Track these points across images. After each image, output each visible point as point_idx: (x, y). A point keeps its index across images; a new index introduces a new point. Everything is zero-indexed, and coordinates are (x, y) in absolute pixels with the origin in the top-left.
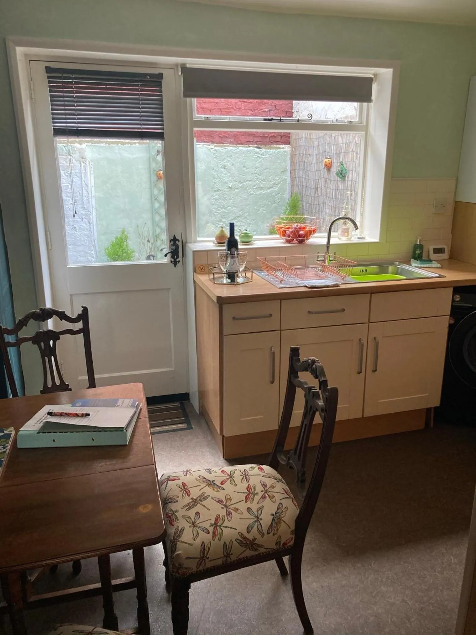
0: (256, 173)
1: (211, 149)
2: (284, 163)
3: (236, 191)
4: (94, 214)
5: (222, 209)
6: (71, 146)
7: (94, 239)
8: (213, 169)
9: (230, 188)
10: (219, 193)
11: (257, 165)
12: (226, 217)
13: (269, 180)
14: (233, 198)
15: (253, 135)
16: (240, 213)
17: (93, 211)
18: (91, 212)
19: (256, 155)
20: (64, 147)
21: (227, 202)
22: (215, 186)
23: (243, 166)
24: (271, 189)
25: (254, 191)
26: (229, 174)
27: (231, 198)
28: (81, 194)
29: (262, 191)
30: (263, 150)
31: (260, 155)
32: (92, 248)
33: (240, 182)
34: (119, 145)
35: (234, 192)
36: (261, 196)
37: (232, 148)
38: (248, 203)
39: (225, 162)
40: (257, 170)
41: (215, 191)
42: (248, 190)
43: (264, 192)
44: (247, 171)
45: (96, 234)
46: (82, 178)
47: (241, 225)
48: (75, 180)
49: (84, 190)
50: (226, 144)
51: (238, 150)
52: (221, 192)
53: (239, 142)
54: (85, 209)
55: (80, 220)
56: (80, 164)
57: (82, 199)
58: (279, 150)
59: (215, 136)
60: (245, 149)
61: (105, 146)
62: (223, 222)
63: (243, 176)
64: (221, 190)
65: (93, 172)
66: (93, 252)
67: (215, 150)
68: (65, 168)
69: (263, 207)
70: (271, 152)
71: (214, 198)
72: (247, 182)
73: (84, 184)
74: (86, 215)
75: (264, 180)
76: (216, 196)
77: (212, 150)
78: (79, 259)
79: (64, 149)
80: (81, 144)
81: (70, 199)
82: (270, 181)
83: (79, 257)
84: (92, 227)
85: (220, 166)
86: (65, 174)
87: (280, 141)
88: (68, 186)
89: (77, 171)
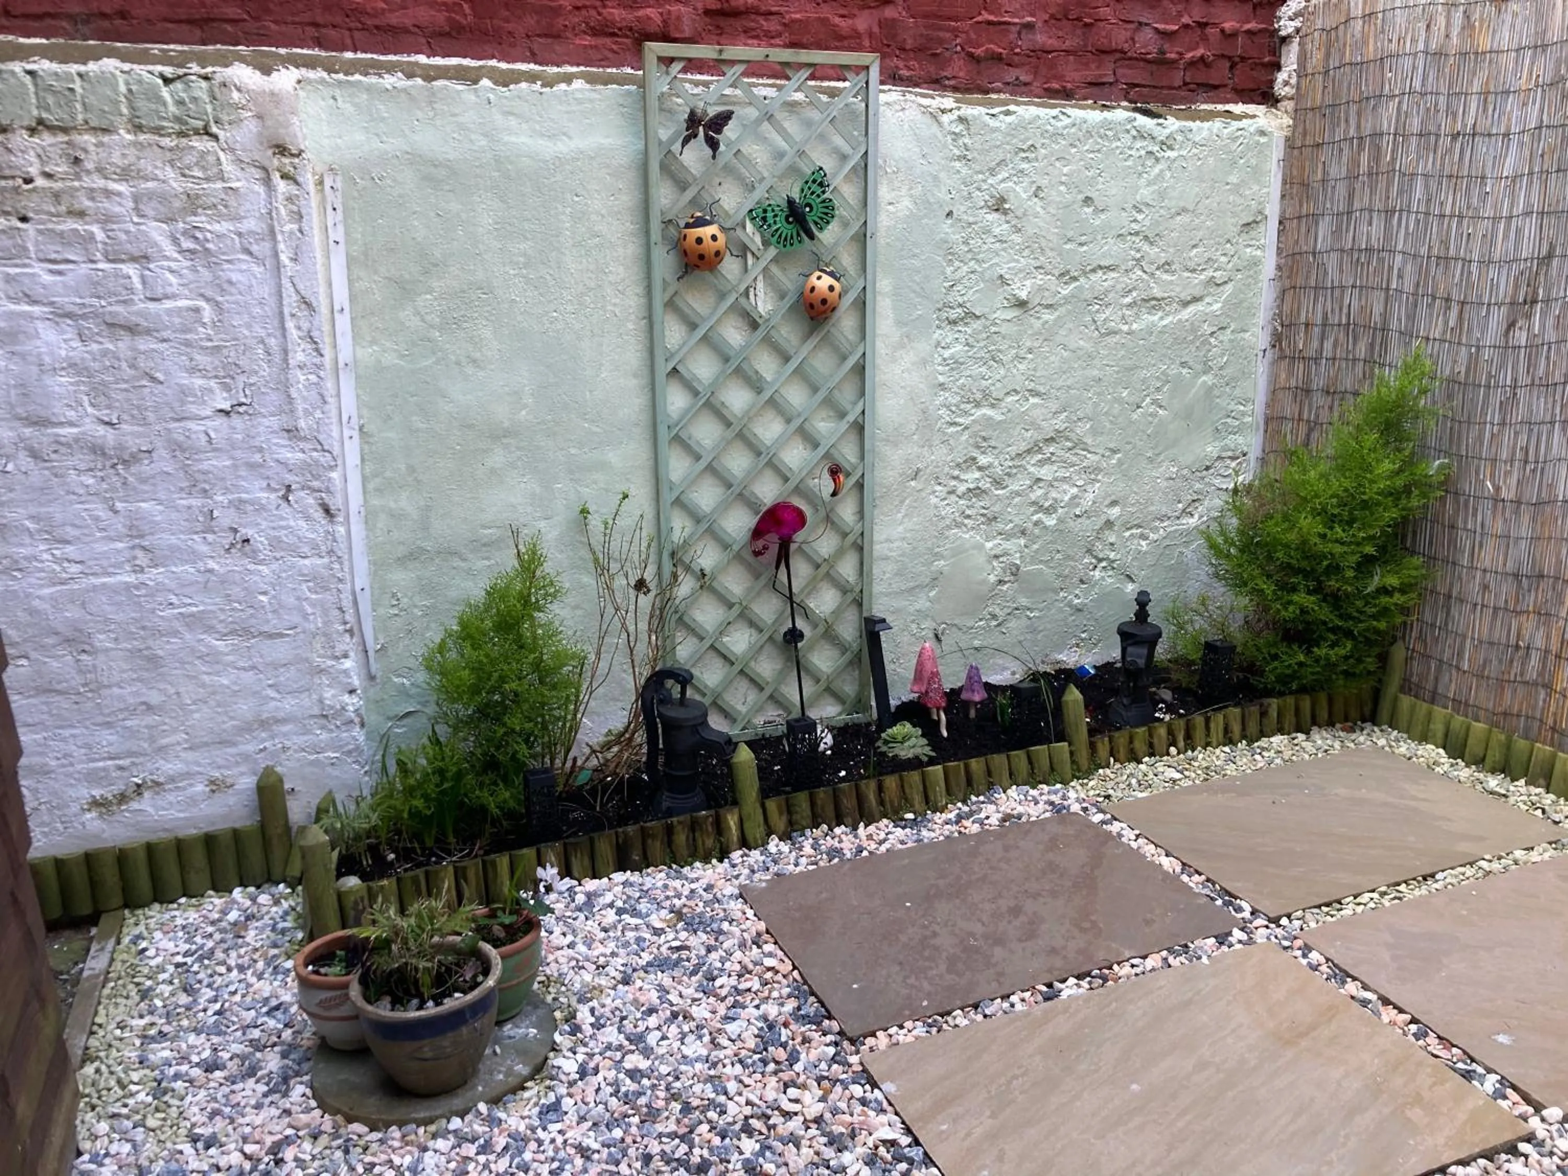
0: (1137, 234)
1: (943, 111)
2: (1256, 188)
3: (1046, 317)
4: (352, 457)
5: (978, 405)
6: (206, 78)
7: (354, 593)
8: (949, 214)
9: (1022, 304)
10: (969, 331)
11: (1145, 193)
12: (993, 443)
13: (1191, 265)
14: (1030, 351)
15: (1118, 55)
16: (1059, 423)
17: (347, 442)
18: (336, 451)
19: (1139, 144)
20: (167, 81)
21: (1002, 372)
22: (955, 297)
23: (1081, 197)
24: (1191, 309)
25: (1123, 317)
26: (1017, 238)
27: (1022, 353)
28: (277, 359)
29: (1156, 318)
30: (1172, 124)
31: (1156, 148)
32: (346, 643)
33: (1066, 276)
34: (485, 82)
35: (1037, 324)
36: (1153, 339)
37: (1033, 111)
38: (1096, 372)
39: (1003, 181)
40: (1140, 217)
41: (954, 322)
42: (1098, 311)
43: (1164, 322)
44: (1098, 222)
45: (361, 565)
46: (278, 266)
47: (1056, 480)
48: (234, 277)
49: (293, 333)
50: (999, 91)
51: (1067, 121)
52: (977, 325)
53: (1056, 86)
54: (305, 439)
55: (273, 496)
56: (267, 181)
57: (284, 386)
58: (1236, 124)
59: (947, 54)
60: (1095, 116)
61: (405, 90)
62: (980, 469)
63: (1081, 244)
64: (978, 317)
65: (341, 228)
66: (348, 664)
67: (961, 120)
68: (177, 204)
69: (1158, 389)
70: (1205, 134)
71: (947, 354)
72: (1093, 277)
73: (295, 297)
74: (312, 470)
75: (1166, 266)
76: (959, 347)
77: (945, 118)
78: (273, 704)
79: (165, 92)
80: (267, 71)
81: (213, 383)
82: (1193, 271)
83: (272, 693)
84: (342, 530)
85: (980, 198)
86: (175, 241)
87: (1225, 86)
88: (197, 310)
89: (250, 224)
